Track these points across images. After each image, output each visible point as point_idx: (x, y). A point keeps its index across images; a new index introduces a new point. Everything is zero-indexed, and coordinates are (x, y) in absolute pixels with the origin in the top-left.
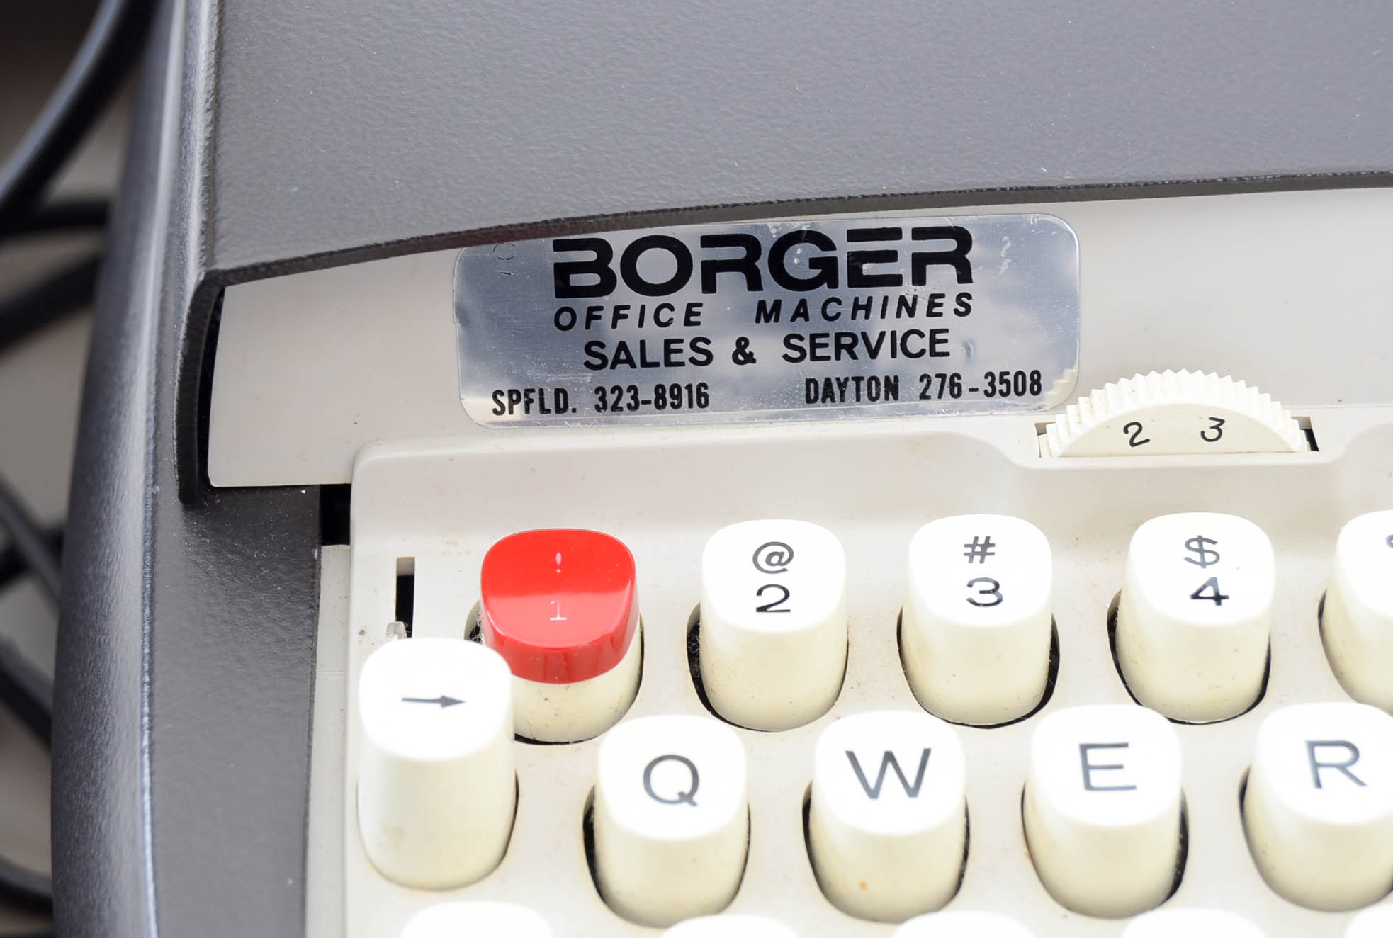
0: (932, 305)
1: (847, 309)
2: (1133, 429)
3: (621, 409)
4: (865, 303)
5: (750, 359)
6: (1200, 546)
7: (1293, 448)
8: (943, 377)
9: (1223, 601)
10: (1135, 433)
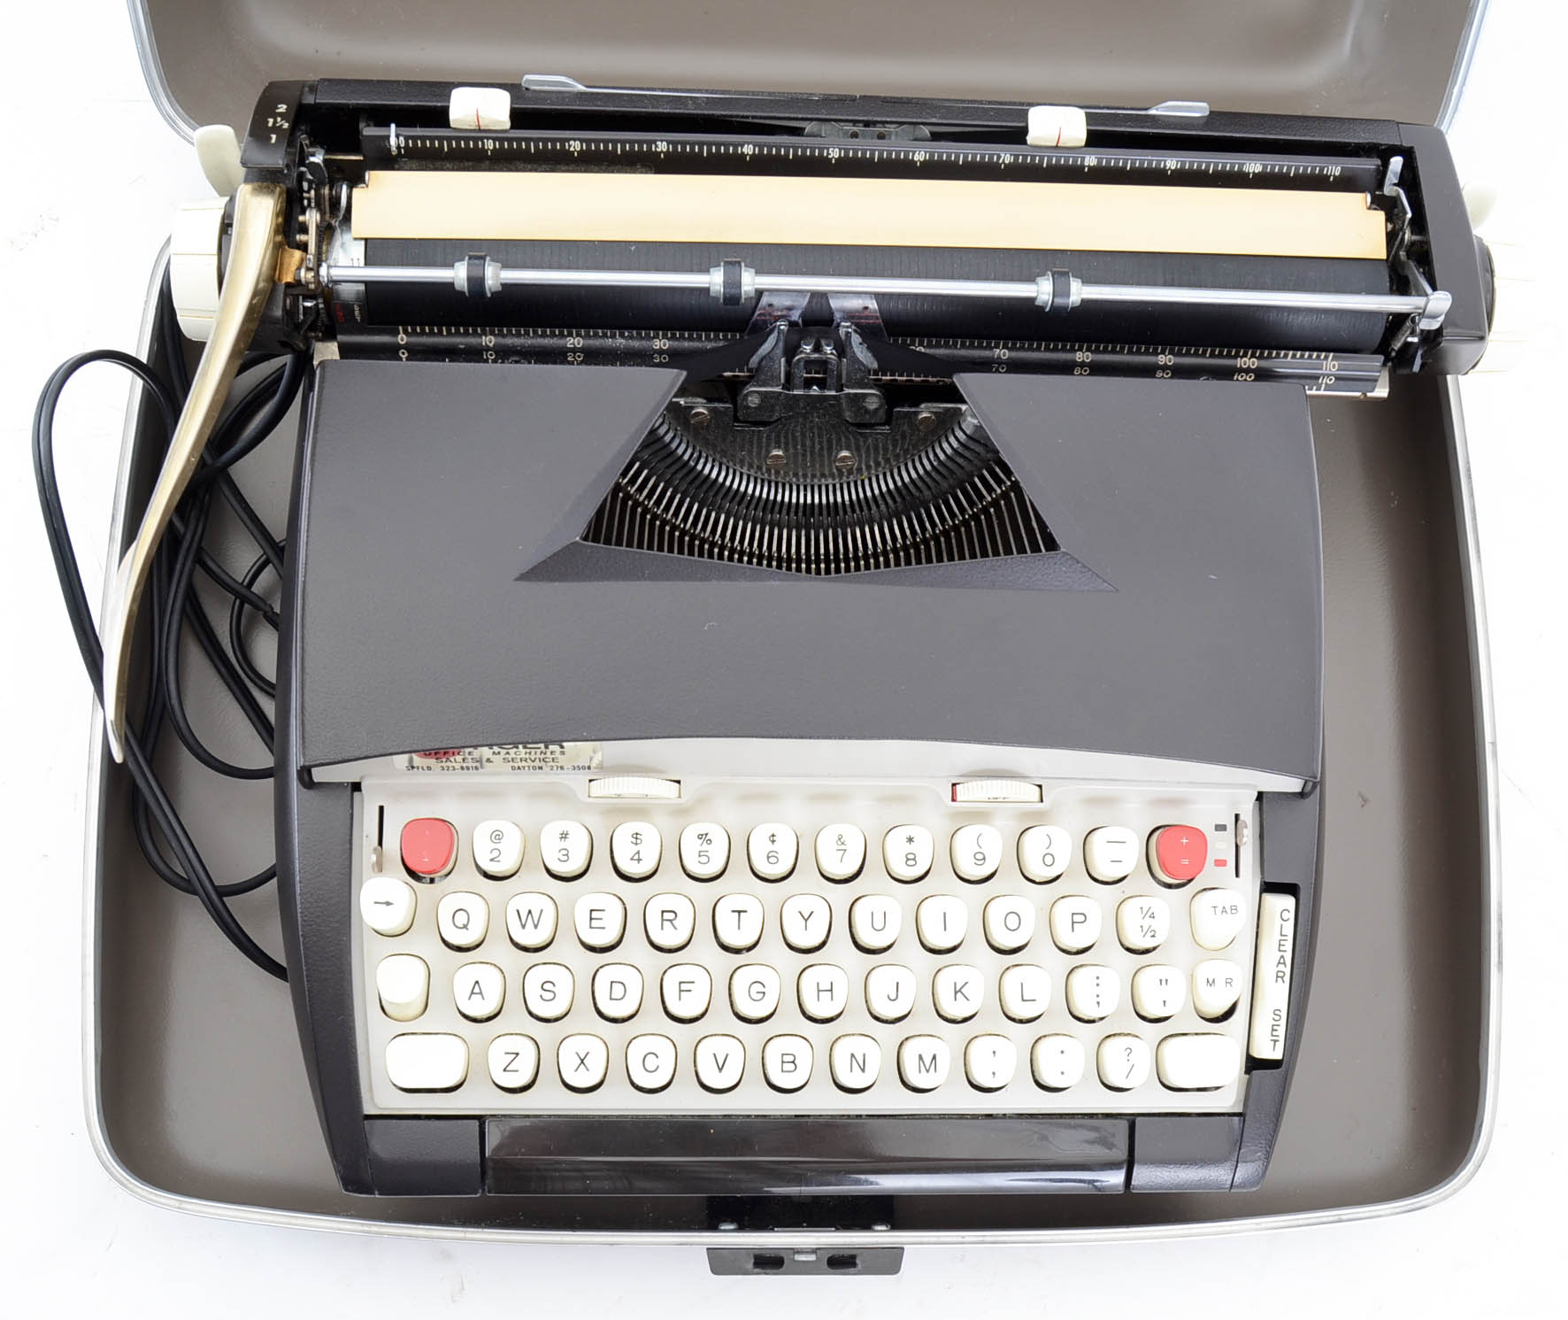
7: (673, 797)
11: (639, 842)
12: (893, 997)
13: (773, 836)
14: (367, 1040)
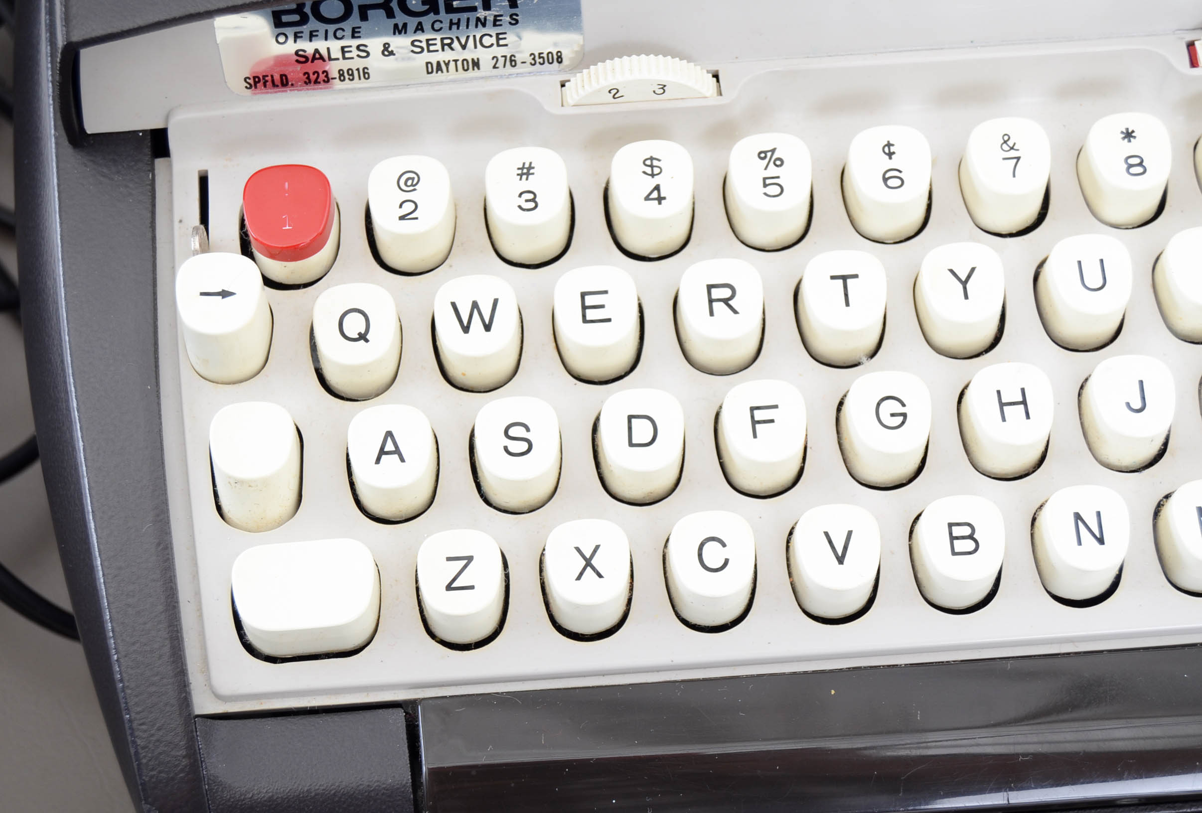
0: (495, 21)
1: (446, 25)
2: (614, 92)
3: (320, 83)
4: (456, 21)
5: (392, 53)
6: (651, 166)
7: (708, 95)
8: (505, 57)
9: (663, 202)
10: (615, 93)
11: (656, 171)
12: (1137, 405)
13: (889, 145)
14: (195, 576)
